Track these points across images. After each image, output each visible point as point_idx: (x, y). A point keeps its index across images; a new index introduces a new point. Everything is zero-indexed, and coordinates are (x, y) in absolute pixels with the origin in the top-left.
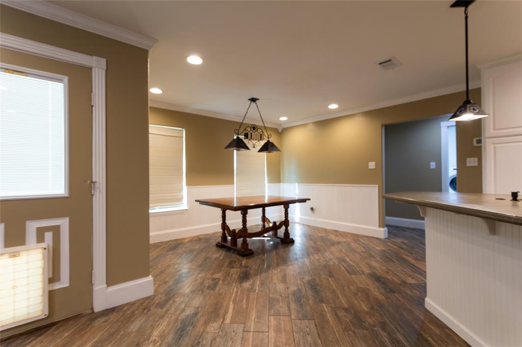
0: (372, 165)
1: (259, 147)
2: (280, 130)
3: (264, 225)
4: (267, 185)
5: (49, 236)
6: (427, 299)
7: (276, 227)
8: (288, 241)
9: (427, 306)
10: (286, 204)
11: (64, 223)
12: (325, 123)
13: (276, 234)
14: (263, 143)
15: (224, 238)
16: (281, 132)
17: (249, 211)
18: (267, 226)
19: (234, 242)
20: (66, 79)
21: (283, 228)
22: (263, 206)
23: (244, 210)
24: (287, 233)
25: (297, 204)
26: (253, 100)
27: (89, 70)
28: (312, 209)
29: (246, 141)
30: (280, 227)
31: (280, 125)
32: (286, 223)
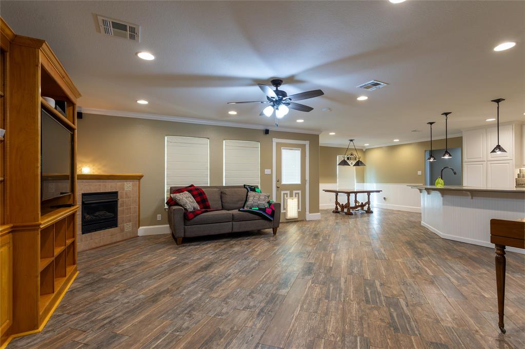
0: (420, 173)
1: (354, 163)
2: (364, 150)
3: (356, 205)
4: (356, 183)
5: (297, 195)
6: (422, 222)
7: (362, 206)
8: (369, 212)
9: (422, 224)
10: (369, 193)
11: (300, 192)
12: (393, 148)
13: (363, 209)
14: (356, 161)
15: (337, 208)
16: (364, 151)
17: (351, 194)
18: (357, 204)
19: (343, 210)
20: (300, 149)
21: (367, 205)
22: (356, 193)
23: (348, 194)
24: (369, 208)
25: (375, 193)
26: (351, 140)
27: (305, 145)
28: (384, 198)
29: (348, 161)
30: (365, 205)
31: (364, 147)
32: (368, 203)
